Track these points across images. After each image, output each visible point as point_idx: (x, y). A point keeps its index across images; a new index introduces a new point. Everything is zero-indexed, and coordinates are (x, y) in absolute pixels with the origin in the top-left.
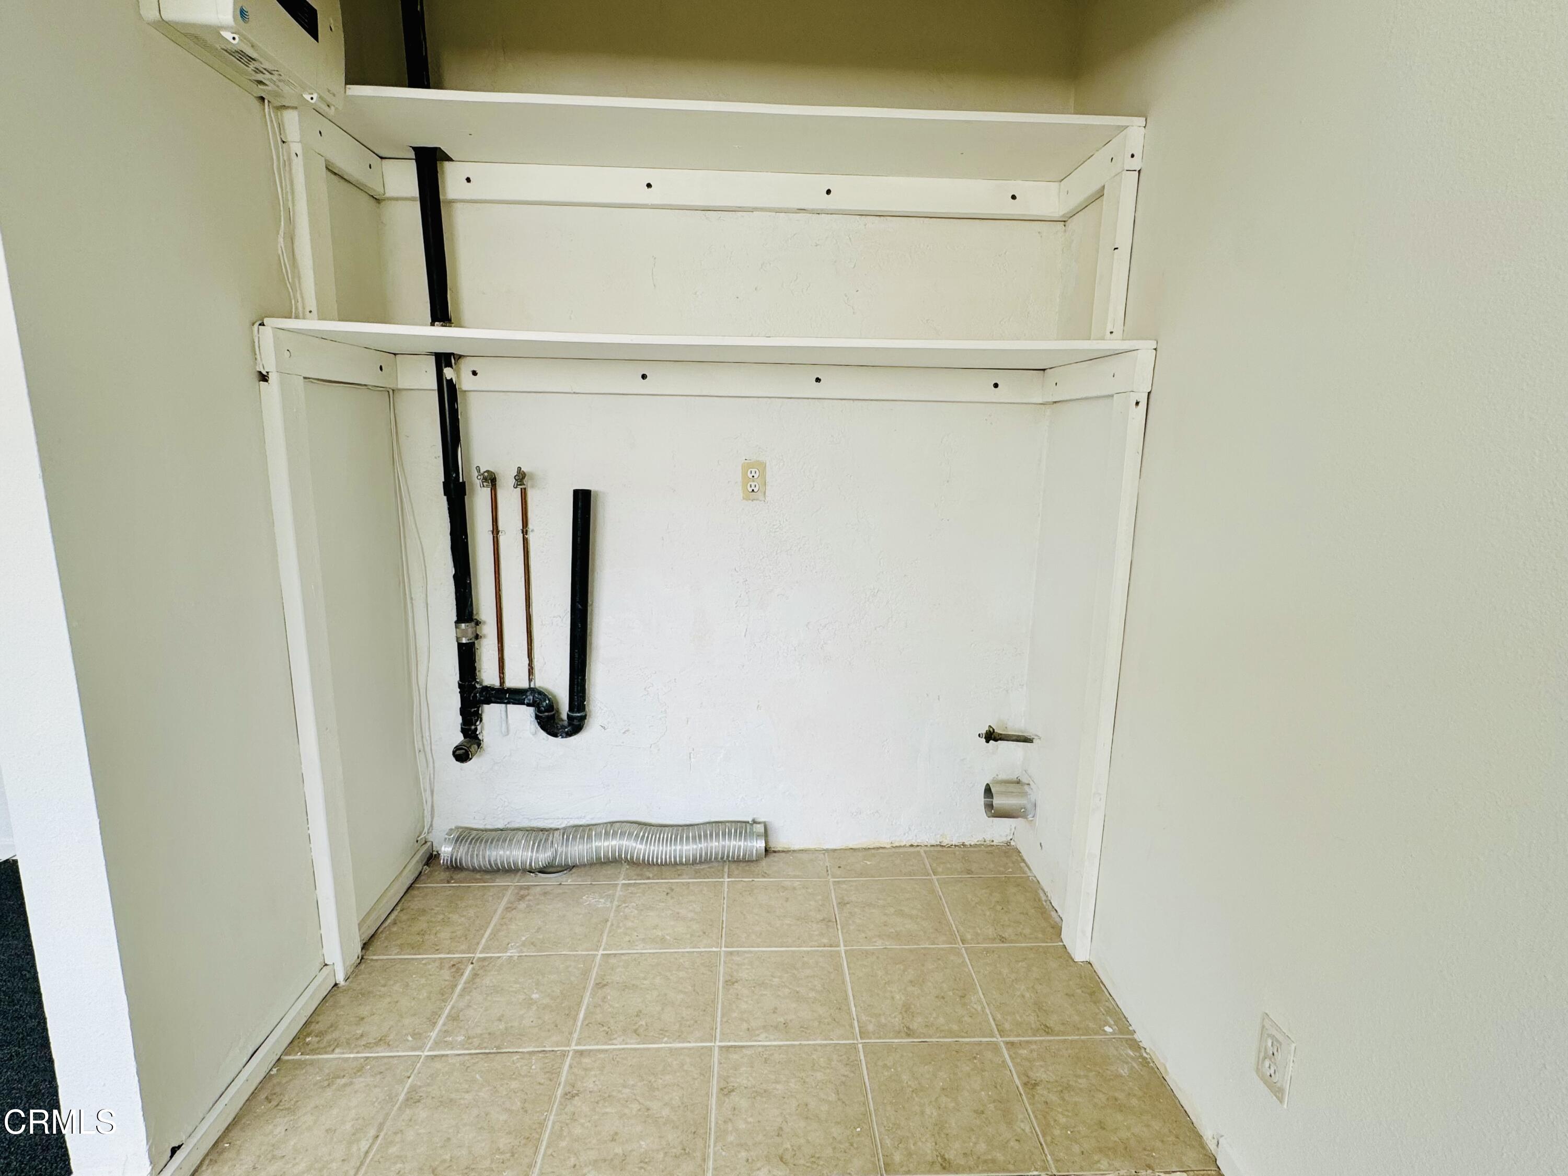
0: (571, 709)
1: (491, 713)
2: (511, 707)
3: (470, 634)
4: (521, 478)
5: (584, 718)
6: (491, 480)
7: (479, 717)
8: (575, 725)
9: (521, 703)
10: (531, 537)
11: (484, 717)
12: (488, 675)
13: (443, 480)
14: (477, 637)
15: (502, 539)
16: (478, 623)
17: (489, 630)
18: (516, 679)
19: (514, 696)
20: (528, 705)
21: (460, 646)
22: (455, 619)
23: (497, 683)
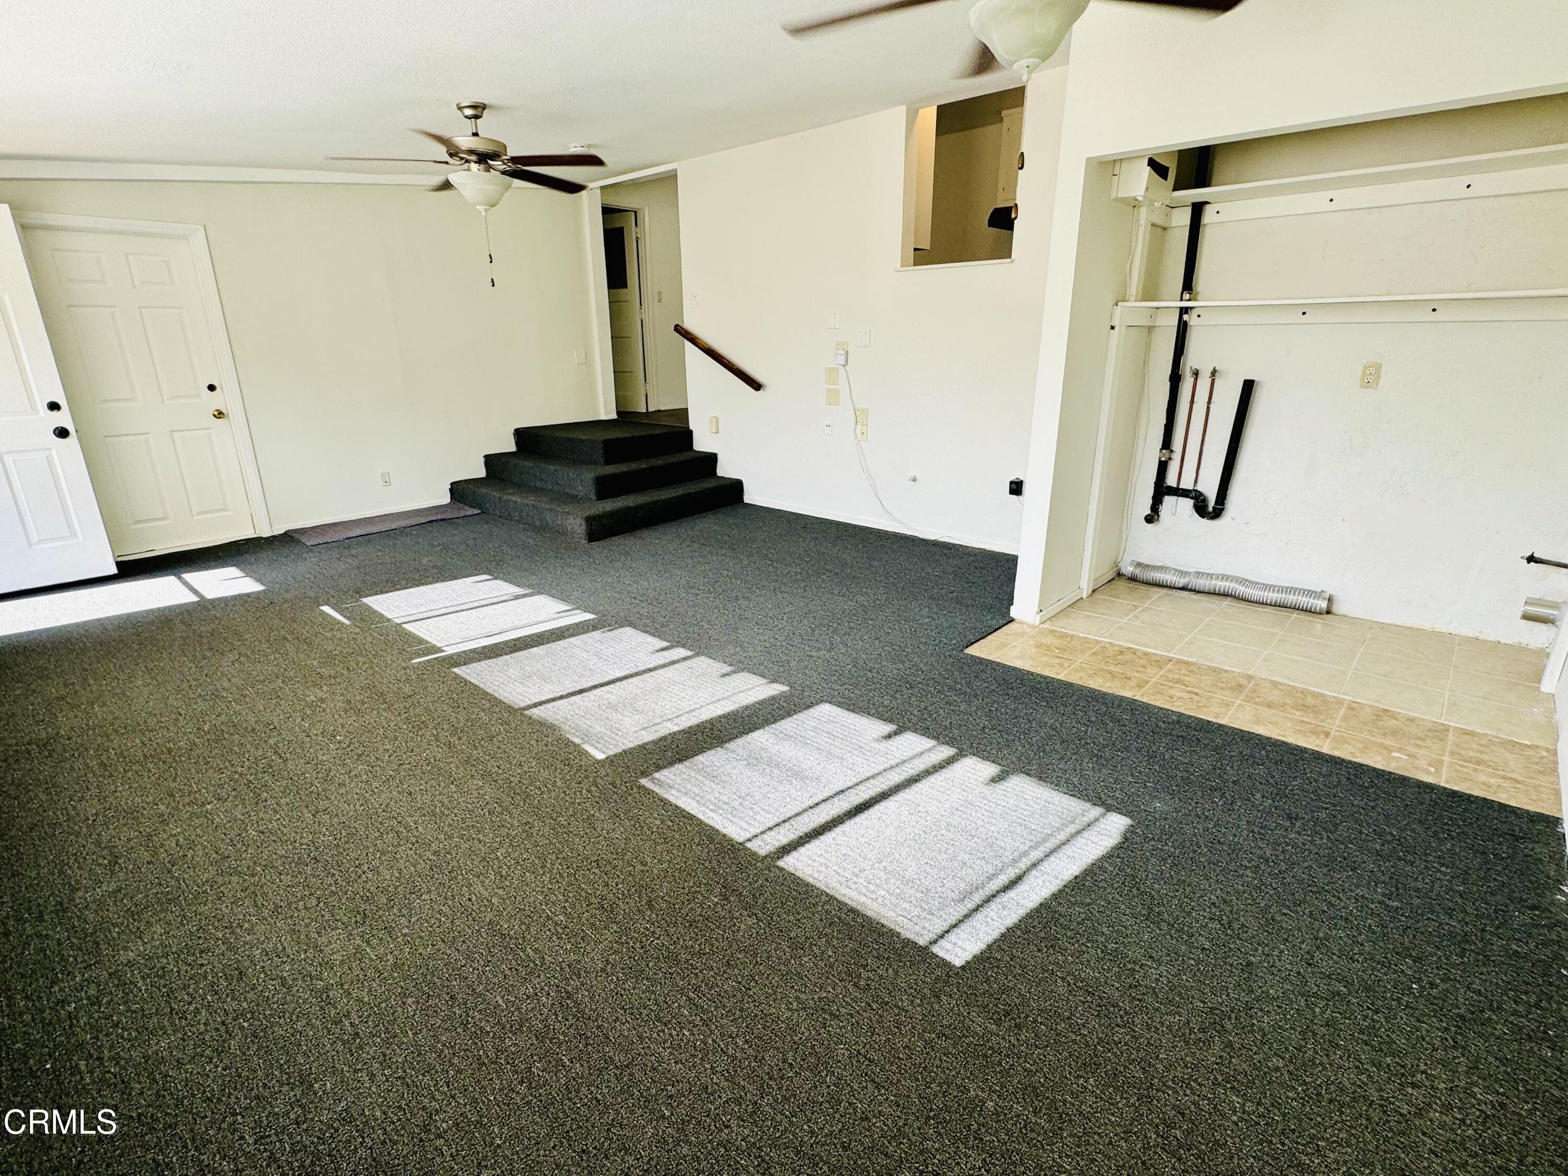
0: (1216, 503)
1: (1168, 500)
2: (1180, 498)
3: (1167, 456)
4: (1214, 373)
5: (1223, 509)
6: (1196, 374)
7: (1161, 502)
8: (1217, 514)
9: (1187, 496)
10: (1212, 406)
11: (1164, 503)
12: (1171, 481)
13: (1169, 372)
14: (1170, 459)
15: (1195, 406)
16: (1172, 451)
17: (1177, 457)
18: (1187, 483)
19: (1185, 493)
20: (1192, 498)
21: (1160, 462)
22: (1160, 447)
23: (1175, 485)
